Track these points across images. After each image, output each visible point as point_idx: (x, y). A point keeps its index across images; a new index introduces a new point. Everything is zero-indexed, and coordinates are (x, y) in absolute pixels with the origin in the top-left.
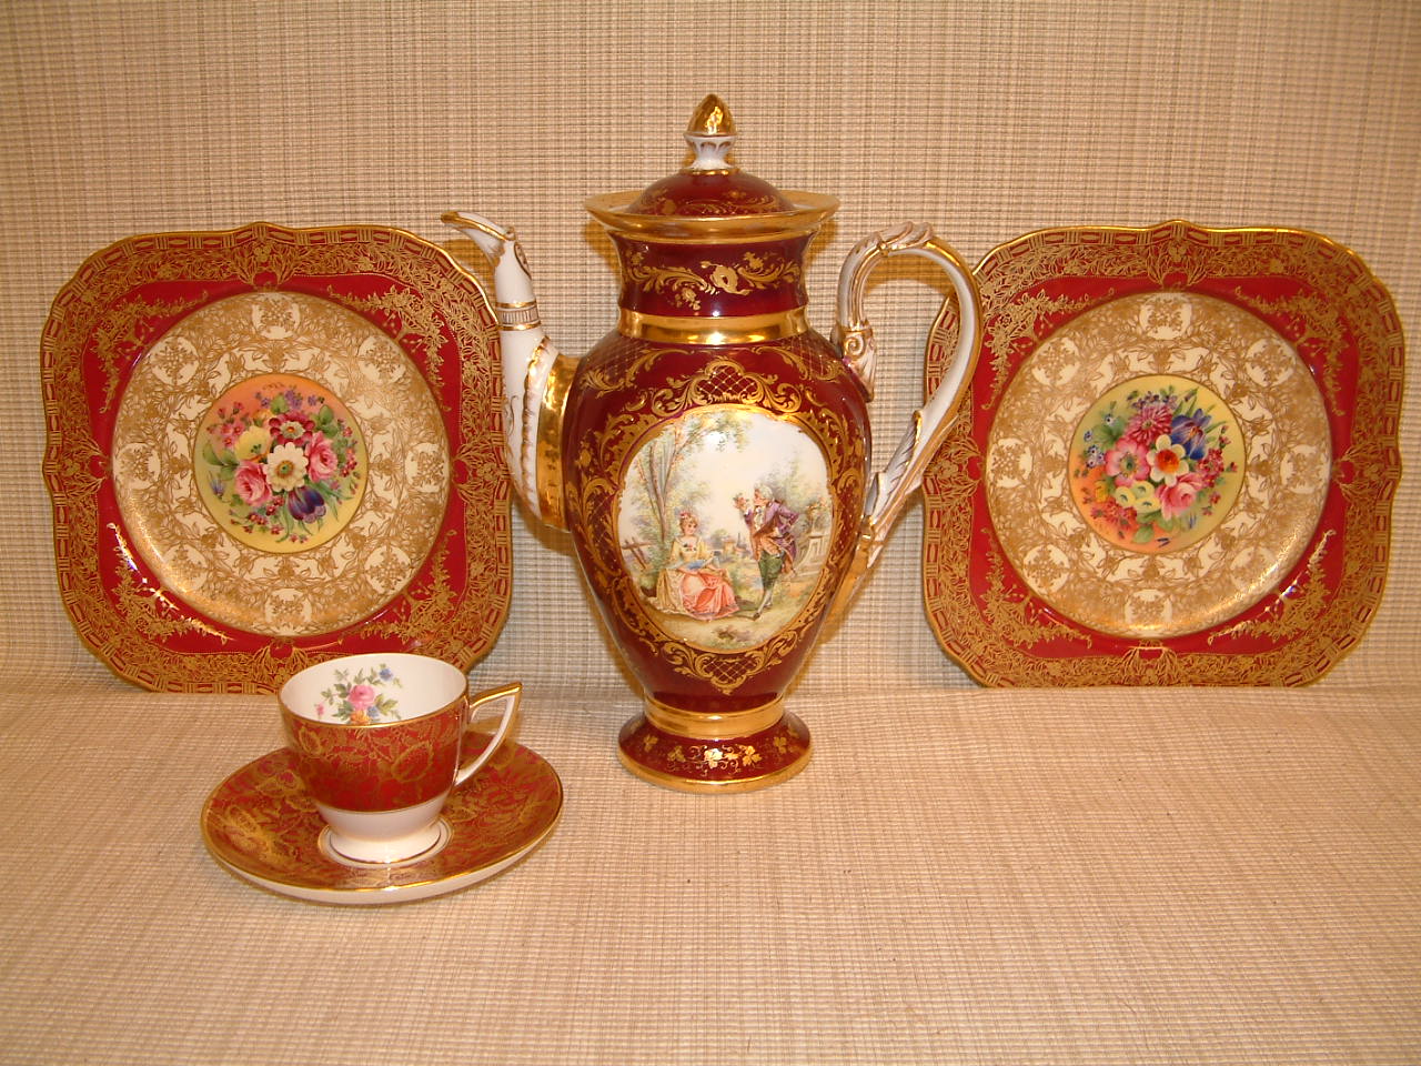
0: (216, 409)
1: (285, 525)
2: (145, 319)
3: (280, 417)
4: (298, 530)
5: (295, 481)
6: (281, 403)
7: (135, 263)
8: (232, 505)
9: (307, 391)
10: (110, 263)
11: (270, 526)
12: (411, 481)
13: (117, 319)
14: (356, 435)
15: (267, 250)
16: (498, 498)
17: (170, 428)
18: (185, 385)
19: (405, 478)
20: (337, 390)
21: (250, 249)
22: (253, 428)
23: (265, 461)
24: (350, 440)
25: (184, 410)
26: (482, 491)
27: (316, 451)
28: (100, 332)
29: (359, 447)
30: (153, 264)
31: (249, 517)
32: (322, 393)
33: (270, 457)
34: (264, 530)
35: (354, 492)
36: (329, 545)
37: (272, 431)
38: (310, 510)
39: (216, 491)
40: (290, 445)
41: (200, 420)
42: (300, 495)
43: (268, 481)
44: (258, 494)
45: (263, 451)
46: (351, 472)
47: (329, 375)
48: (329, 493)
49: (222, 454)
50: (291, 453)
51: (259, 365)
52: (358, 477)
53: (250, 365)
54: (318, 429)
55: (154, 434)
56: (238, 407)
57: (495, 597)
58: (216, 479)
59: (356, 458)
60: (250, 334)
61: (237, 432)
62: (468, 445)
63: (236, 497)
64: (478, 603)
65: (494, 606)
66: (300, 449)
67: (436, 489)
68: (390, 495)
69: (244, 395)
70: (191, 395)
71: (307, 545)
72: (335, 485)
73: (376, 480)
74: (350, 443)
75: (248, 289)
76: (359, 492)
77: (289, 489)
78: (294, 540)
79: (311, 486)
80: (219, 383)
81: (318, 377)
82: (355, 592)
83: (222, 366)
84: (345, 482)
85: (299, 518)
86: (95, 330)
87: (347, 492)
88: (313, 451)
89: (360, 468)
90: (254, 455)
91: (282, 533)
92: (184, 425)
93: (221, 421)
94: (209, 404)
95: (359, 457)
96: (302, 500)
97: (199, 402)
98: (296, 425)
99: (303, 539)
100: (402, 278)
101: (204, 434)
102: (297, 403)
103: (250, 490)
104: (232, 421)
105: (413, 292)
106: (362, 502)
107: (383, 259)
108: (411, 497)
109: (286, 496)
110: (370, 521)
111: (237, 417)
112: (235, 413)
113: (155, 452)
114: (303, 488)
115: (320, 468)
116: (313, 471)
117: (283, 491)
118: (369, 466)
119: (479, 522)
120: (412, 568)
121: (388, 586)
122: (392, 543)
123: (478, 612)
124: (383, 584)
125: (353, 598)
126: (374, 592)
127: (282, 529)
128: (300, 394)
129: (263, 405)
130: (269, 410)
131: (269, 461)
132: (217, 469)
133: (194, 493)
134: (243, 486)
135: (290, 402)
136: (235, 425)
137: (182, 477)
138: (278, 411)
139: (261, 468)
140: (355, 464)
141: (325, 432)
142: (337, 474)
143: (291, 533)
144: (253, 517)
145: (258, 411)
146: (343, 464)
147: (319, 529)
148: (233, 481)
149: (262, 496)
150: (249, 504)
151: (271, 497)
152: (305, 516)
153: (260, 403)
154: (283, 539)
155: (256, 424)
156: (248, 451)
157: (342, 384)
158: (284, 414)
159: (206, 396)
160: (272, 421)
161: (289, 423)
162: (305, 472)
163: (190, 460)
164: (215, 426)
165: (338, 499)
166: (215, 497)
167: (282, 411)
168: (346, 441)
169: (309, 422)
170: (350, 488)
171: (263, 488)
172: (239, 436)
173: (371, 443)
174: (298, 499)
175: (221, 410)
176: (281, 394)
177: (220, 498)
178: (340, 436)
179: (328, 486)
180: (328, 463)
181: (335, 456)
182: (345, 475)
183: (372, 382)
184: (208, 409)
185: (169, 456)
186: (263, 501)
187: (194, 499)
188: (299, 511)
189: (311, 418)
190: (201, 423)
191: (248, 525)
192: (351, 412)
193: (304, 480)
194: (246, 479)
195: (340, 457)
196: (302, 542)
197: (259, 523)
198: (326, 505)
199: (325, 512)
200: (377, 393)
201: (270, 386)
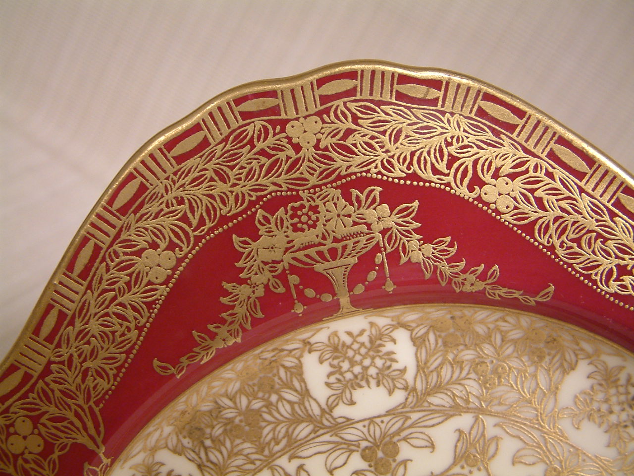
16: (27, 377)
26: (53, 410)
57: (157, 185)
64: (200, 191)
82: (458, 363)
119: (93, 354)
120: (306, 343)
121: (380, 336)
122: (317, 411)
123: (209, 174)
124: (389, 347)
125: (468, 355)
126: (418, 342)
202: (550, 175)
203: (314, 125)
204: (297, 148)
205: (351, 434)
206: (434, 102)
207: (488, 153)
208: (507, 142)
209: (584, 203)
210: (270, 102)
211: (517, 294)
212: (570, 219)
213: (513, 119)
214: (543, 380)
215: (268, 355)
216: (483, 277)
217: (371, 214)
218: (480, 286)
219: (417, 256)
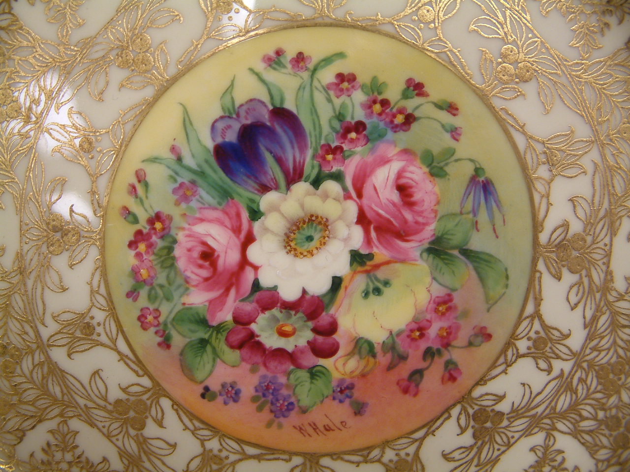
0: (465, 381)
1: (319, 96)
3: (310, 360)
4: (288, 84)
5: (283, 206)
6: (305, 392)
8: (451, 152)
9: (241, 415)
11: (359, 97)
14: (129, 312)
18: (527, 432)
19: (20, 210)
20: (171, 417)
22: (378, 336)
23: (357, 258)
24: (143, 301)
25: (538, 381)
27: (230, 278)
29: (121, 284)
31: (410, 119)
32: (207, 409)
33: (341, 266)
34: (375, 87)
35: (140, 177)
37: (332, 328)
38: (252, 135)
39: (487, 187)
40: (289, 293)
42: (273, 168)
43: (352, 209)
44: (383, 180)
45: (361, 282)
46: (143, 225)
47: (189, 446)
48: (202, 174)
52: (128, 214)
54: (219, 328)
55: (614, 326)
56: (410, 385)
58: (483, 217)
59: (129, 259)
61: (419, 329)
63: (436, 172)
66: (266, 281)
69: (392, 410)
70: (516, 413)
72: (184, 193)
73: (84, 206)
74: (144, 292)
76: (127, 176)
77: (301, 188)
78: (300, 59)
79: (243, 192)
80: (449, 437)
81: (214, 445)
85: (281, 114)
87: (157, 175)
88: (234, 277)
89: (121, 233)
90: (381, 274)
91: (327, 76)
92: (544, 346)
93: (456, 355)
94: (478, 392)
96: (269, 159)
97: (500, 398)
98: (272, 341)
99: (275, 60)
101: (500, 323)
102: (266, 389)
103: (403, 189)
104: (429, 354)
106: (121, 151)
109: (310, 167)
111: (415, 361)
112: (418, 374)
114: (265, 189)
115: (219, 237)
116: (237, 230)
117: (316, 183)
118: (101, 238)
127: (327, 88)
128: (260, 409)
129: (351, 387)
130: (336, 375)
131: (346, 258)
132: (479, 242)
133: (540, 186)
134: (417, 197)
135: (284, 392)
136: (423, 345)
137: (565, 225)
138: (314, 373)
139: (368, 241)
140: (132, 245)
141: (203, 322)
142: (178, 221)
143: (306, 75)
144: (400, 119)
145: (363, 376)
146: (160, 244)
147: (232, 85)
148: (442, 210)
149: (372, 171)
150: (406, 152)
151: (350, 170)
152: (266, 118)
153: (357, 394)
154: (327, 61)
155: (370, 345)
156: (395, 283)
157: (160, 424)
158: (299, 366)
159: (483, 410)
160: (330, 351)
161: (289, 345)
162: (257, 226)
163: (541, 266)
164: (470, 344)
165: (179, 159)
166: (491, 173)
167: (303, 375)
168: (152, 298)
169: (240, 346)
170: (147, 186)
171: (368, 190)
172: (415, 320)
173: (93, 293)
174: (280, 161)
175: (452, 379)
176: (304, 411)
177: (478, 171)
178: (166, 310)
179: (202, 192)
180: (200, 248)
181: (181, 264)
182: (158, 217)
183: (92, 425)
184: (482, 381)
185: (589, 276)
186: (370, 159)
187: (543, 172)
188: (278, 129)
189: (233, 356)
190: (504, 351)
191: (417, 101)
192: (138, 364)
193: (262, 207)
194: (408, 216)
195: (168, 258)
196: (279, 53)
197: (385, 103)
198: (210, 145)
199: (213, 127)
200: (82, 402)
201: (328, 429)
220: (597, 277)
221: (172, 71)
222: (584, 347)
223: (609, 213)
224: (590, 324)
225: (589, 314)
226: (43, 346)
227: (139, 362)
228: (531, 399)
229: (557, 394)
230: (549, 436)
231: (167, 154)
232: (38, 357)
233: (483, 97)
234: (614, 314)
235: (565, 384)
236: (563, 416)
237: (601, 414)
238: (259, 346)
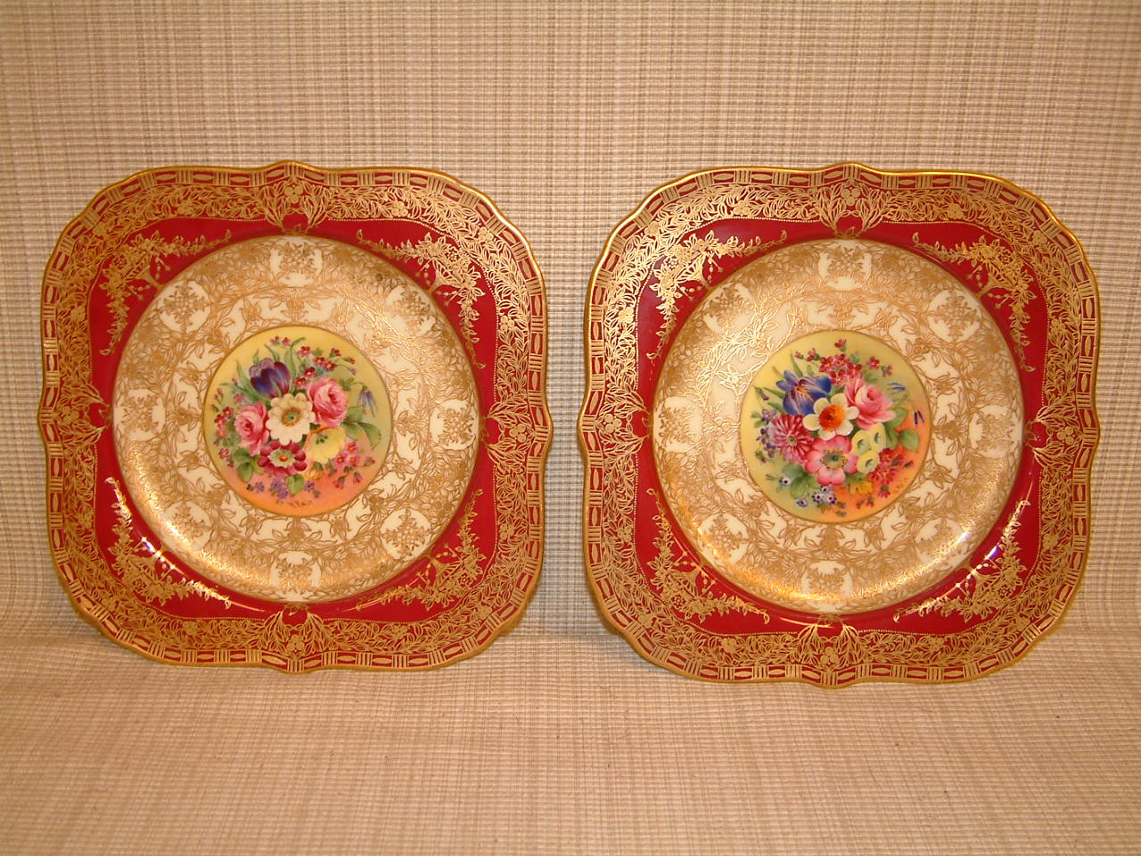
0: (363, 483)
1: (294, 357)
2: (424, 585)
3: (295, 472)
4: (281, 351)
5: (280, 404)
6: (293, 487)
7: (431, 643)
8: (352, 380)
9: (265, 498)
10: (458, 645)
11: (311, 357)
12: (159, 401)
13: (454, 587)
14: (215, 451)
15: (291, 647)
16: (56, 390)
17: (416, 464)
18: (396, 509)
19: (166, 405)
20: (233, 499)
21: (308, 649)
22: (324, 461)
23: (313, 426)
24: (221, 446)
25: (399, 483)
26: (73, 396)
27: (258, 435)
28: (473, 575)
29: (212, 438)
30: (411, 640)
31: (333, 366)
32: (248, 494)
33: (307, 431)
34: (318, 352)
35: (219, 392)
36: (248, 334)
37: (303, 457)
38: (266, 373)
39: (369, 395)
40: (284, 442)
41: (382, 472)
42: (276, 389)
43: (310, 405)
44: (323, 392)
45: (315, 437)
46: (221, 413)
47: (241, 513)
48: (246, 390)
49: (360, 435)
50: (285, 434)
51: (315, 526)
52: (214, 407)
53: (324, 527)
54: (254, 457)
55: (434, 458)
56: (339, 484)
57: (59, 284)
58: (368, 408)
59: (215, 427)
60: (324, 559)
61: (342, 458)
62: (87, 443)
63: (346, 388)
64: (77, 276)
65: (60, 274)
66: (274, 437)
67: (132, 393)
68: (182, 387)
69: (332, 496)
70: (390, 499)
71: (272, 335)
72: (238, 398)
73: (195, 403)
74: (221, 442)
75: (315, 607)
76: (213, 391)
77: (288, 396)
78: (286, 340)
79: (264, 398)
80: (359, 509)
81: (253, 512)
82: (222, 282)
83: (355, 527)
84: (228, 401)
85: (278, 364)
86: (480, 577)
87: (226, 391)
88: (260, 435)
89: (211, 416)
90: (324, 433)
91: (298, 348)
92: (400, 467)
93: (359, 470)
94: (371, 488)
95: (213, 428)
96: (274, 384)
97: (382, 491)
98: (277, 463)
99: (275, 341)
100: (153, 613)
101: (378, 455)
102: (276, 485)
103: (331, 396)
104: (347, 469)
105: (143, 599)
106: (210, 380)
107: (173, 633)
108: (158, 385)
109: (292, 388)
110: (203, 360)
111: (341, 473)
112: (342, 478)
113: (436, 439)
114: (273, 397)
115: (254, 418)
116: (261, 414)
117: (294, 394)
118: (202, 418)
119: (76, 364)
120: (156, 310)
121: (184, 290)
122: (180, 336)
123: (76, 268)
124: (191, 292)
125: (224, 276)
126: (201, 283)
127: (298, 353)
128: (273, 495)
129: (313, 484)
130: (306, 479)
131: (308, 427)
132: (366, 419)
133: (393, 394)
134: (338, 400)
135: (284, 487)
136: (344, 466)
137: (406, 412)
138: (297, 478)
139: (317, 419)
140: (216, 421)
141: (247, 455)
142: (236, 410)
143: (288, 347)
144: (329, 366)
145: (318, 479)
146: (229, 420)
147: (257, 352)
148: (349, 405)
149: (318, 388)
150: (332, 380)
151: (309, 388)
152: (272, 366)
153: (316, 487)
154: (297, 341)
155: (321, 466)
156: (331, 437)
157: (229, 503)
158: (290, 475)
159: (373, 497)
160: (303, 468)
161: (285, 465)
162: (269, 413)
163: (395, 430)
164: (365, 465)
165: (236, 384)
166: (371, 388)
167: (291, 478)
168: (225, 444)
169: (263, 466)
170: (222, 395)
171: (316, 397)
172: (340, 454)
173: (199, 442)
174: (279, 385)
175: (358, 481)
176: (293, 496)
177: (364, 388)
178: (231, 450)
179: (246, 398)
180: (245, 423)
181: (237, 429)
182: (227, 409)
183: (197, 504)
184: (372, 483)
185: (419, 434)
186: (317, 383)
187: (394, 387)
188: (278, 371)
189: (261, 470)
190: (381, 468)
191: (336, 358)
192: (219, 474)
193: (272, 404)
194: (334, 408)
195: (232, 428)
196: (277, 338)
197: (322, 359)
198: (249, 378)
199: (250, 370)
200: (193, 493)
201: (304, 504)
202: (199, 189)
203: (102, 225)
204: (101, 238)
205: (199, 337)
206: (139, 189)
207: (171, 196)
208: (175, 186)
209: (219, 191)
210: (80, 227)
211: (218, 241)
212: (218, 200)
213: (172, 177)
214: (261, 268)
215: (145, 324)
216: (200, 243)
217: (144, 246)
218: (201, 247)
219: (171, 251)
220: (424, 436)
221: (232, 346)
222: (420, 468)
223: (427, 406)
224: (423, 457)
225: (421, 452)
226: (175, 467)
227: (220, 474)
228: (396, 493)
229: (409, 490)
230: (407, 511)
231: (230, 381)
232: (173, 473)
233: (364, 354)
234: (434, 453)
235: (412, 485)
236: (413, 501)
237: (432, 501)
238: (272, 466)
